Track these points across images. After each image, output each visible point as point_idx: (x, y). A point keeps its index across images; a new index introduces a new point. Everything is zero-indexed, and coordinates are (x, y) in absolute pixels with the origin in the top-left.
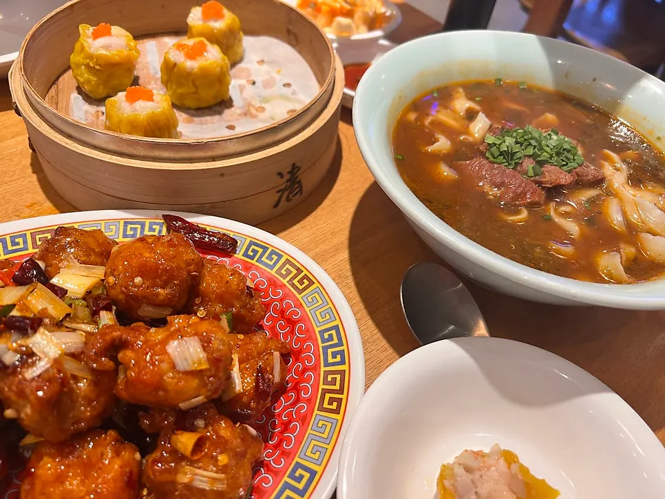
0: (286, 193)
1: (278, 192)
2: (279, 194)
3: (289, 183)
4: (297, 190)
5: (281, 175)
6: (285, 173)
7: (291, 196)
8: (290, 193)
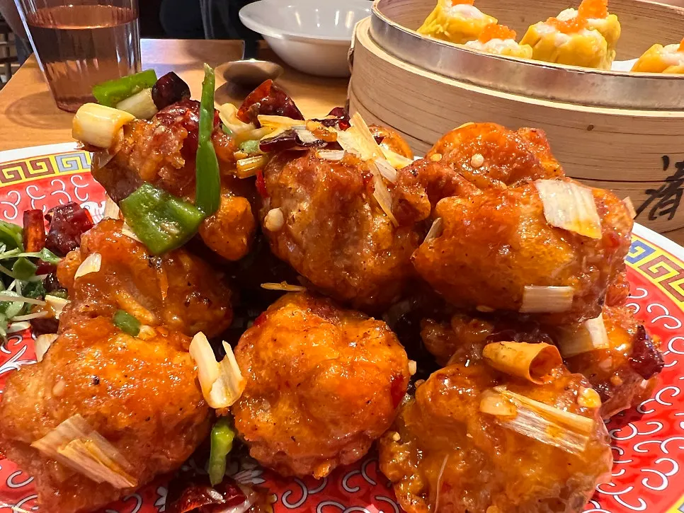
0: (657, 201)
1: (648, 192)
2: (648, 197)
3: (668, 184)
4: (671, 206)
5: (666, 160)
6: (673, 162)
7: (659, 210)
8: (661, 205)
